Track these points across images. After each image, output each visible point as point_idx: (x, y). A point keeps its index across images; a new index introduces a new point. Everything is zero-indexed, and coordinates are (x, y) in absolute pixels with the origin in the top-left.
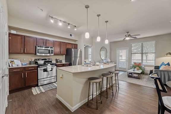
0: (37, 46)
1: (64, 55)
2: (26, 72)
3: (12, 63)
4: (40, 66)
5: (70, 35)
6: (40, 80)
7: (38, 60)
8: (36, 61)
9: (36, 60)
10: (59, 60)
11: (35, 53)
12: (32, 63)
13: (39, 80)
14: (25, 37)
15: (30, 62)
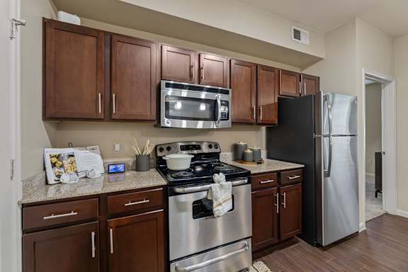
0: (163, 83)
1: (264, 128)
2: (112, 221)
3: (62, 166)
4: (178, 190)
5: (295, 30)
6: (177, 264)
7: (169, 149)
8: (159, 154)
9: (161, 150)
10: (249, 151)
11: (154, 118)
12: (144, 162)
13: (172, 266)
14: (115, 38)
15: (138, 157)
